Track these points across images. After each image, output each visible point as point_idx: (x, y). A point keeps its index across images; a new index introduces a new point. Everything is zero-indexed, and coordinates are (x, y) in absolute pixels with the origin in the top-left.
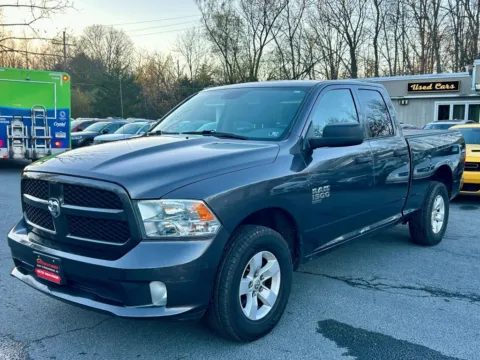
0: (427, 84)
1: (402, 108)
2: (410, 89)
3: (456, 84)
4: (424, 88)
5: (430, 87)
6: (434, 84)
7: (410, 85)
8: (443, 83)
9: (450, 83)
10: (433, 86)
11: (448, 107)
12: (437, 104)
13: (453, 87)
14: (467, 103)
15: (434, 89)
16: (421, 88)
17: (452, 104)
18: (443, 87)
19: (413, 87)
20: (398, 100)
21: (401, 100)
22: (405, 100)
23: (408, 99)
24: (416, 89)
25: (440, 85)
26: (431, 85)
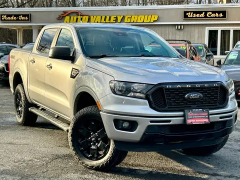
0: (200, 13)
1: (178, 32)
2: (186, 17)
3: (224, 13)
5: (203, 15)
6: (206, 13)
8: (214, 12)
9: (219, 12)
11: (216, 32)
12: (207, 29)
13: (221, 15)
14: (232, 29)
15: (206, 17)
16: (195, 16)
17: (220, 29)
18: (213, 15)
19: (189, 14)
20: (175, 25)
21: (178, 25)
22: (181, 25)
23: (183, 25)
24: (191, 16)
25: (211, 13)
26: (204, 13)
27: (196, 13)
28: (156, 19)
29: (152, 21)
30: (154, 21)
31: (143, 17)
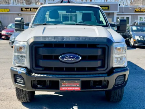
0: (28, 9)
2: (22, 10)
4: (27, 10)
5: (29, 10)
7: (22, 8)
8: (34, 9)
10: (31, 9)
12: (32, 16)
15: (31, 10)
16: (26, 10)
19: (23, 9)
20: (18, 14)
21: (19, 14)
22: (20, 14)
23: (22, 14)
24: (24, 10)
25: (33, 9)
26: (30, 9)
27: (27, 9)
28: (8, 11)
29: (7, 11)
30: (8, 12)
31: (2, 9)
